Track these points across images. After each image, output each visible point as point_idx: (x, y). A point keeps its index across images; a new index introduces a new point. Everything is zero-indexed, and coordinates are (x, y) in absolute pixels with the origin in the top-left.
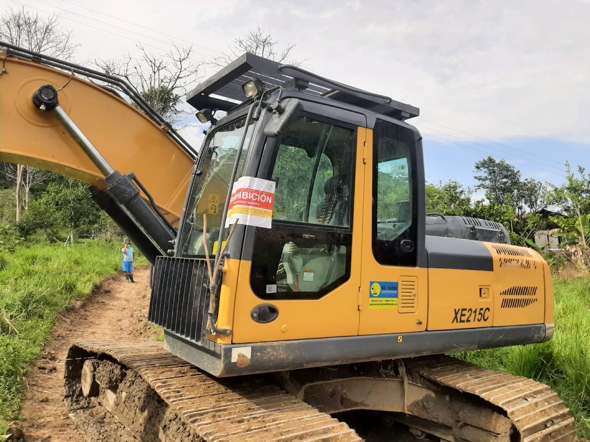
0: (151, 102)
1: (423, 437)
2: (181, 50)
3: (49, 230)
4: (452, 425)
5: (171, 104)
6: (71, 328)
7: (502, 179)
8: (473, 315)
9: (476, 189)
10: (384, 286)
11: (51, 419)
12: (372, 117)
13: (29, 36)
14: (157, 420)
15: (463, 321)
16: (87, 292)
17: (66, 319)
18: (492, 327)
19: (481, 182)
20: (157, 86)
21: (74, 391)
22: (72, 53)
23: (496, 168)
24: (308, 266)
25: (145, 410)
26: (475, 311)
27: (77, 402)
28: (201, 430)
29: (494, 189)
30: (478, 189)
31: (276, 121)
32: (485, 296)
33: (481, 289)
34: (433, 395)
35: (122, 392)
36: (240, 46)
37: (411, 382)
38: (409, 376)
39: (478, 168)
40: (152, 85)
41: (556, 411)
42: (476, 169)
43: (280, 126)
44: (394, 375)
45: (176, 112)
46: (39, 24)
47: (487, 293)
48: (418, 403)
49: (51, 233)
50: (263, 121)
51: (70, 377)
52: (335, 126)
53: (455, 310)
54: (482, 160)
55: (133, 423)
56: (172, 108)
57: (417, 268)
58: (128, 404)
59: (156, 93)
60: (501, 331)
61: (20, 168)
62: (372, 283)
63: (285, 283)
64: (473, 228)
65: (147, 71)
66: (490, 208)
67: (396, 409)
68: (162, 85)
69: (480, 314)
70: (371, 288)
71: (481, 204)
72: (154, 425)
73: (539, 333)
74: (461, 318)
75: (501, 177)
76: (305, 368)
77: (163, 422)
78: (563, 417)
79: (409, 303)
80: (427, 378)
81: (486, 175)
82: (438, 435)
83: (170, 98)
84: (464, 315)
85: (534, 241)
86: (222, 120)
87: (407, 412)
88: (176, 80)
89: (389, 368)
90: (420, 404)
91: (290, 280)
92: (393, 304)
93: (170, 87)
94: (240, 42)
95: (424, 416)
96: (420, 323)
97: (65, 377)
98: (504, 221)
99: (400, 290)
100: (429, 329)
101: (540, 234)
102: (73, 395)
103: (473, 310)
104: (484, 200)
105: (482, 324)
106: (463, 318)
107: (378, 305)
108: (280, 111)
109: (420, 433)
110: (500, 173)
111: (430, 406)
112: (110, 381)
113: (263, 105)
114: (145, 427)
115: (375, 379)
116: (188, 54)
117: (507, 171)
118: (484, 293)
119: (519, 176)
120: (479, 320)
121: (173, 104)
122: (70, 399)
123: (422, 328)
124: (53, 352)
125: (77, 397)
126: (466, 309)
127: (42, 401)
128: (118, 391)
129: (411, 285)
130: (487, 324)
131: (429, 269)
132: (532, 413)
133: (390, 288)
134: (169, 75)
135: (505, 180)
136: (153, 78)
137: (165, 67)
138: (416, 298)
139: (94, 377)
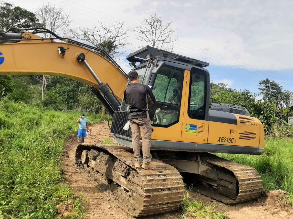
0: (104, 48)
1: (207, 185)
2: (119, 24)
3: (54, 105)
4: (216, 180)
5: (113, 49)
6: (72, 144)
7: (272, 90)
8: (227, 140)
9: (259, 95)
10: (191, 126)
11: (71, 170)
12: (190, 66)
13: (50, 16)
14: (112, 167)
15: (222, 142)
16: (76, 131)
17: (69, 141)
18: (235, 145)
19: (261, 91)
20: (107, 40)
21: (78, 162)
22: (69, 24)
23: (270, 84)
24: (164, 117)
25: (107, 164)
26: (228, 139)
27: (79, 166)
28: (128, 163)
29: (267, 95)
30: (260, 94)
31: (156, 69)
32: (232, 133)
33: (231, 131)
34: (210, 168)
35: (98, 160)
36: (146, 22)
37: (202, 163)
38: (201, 161)
39: (260, 84)
40: (105, 40)
41: (255, 176)
42: (260, 85)
43: (157, 71)
44: (196, 160)
45: (115, 53)
46: (55, 11)
47: (233, 132)
48: (204, 171)
49: (55, 106)
50: (152, 68)
51: (77, 157)
52: (176, 69)
53: (219, 137)
54: (263, 80)
55: (102, 170)
56: (113, 51)
57: (205, 121)
58: (100, 164)
59: (106, 43)
60: (239, 147)
61: (44, 76)
62: (187, 124)
63: (156, 122)
64: (232, 109)
65: (103, 33)
66: (264, 104)
67: (196, 172)
68: (109, 40)
69: (229, 140)
70: (186, 126)
71: (260, 102)
72: (110, 169)
73: (256, 150)
74: (221, 141)
75: (272, 89)
76: (161, 150)
77: (114, 167)
78: (258, 179)
79: (201, 132)
80: (208, 162)
81: (265, 87)
82: (212, 184)
83: (112, 46)
84: (223, 140)
85: (287, 122)
86: (138, 66)
87: (200, 174)
88: (116, 38)
89: (195, 158)
90: (205, 171)
91: (158, 121)
92: (194, 132)
93: (113, 41)
94: (146, 20)
95: (206, 176)
96: (204, 140)
97: (75, 157)
98: (271, 111)
99: (197, 128)
100: (208, 143)
101: (290, 118)
102: (78, 163)
103: (227, 138)
104: (261, 100)
105: (230, 144)
106: (222, 141)
107: (188, 132)
108: (157, 66)
109: (205, 184)
110: (271, 87)
111: (208, 172)
112: (94, 156)
113: (152, 63)
114: (107, 170)
115: (189, 161)
116: (122, 26)
117: (275, 86)
118: (232, 132)
119: (281, 89)
120: (229, 142)
121: (114, 49)
122: (77, 164)
123: (206, 142)
124: (67, 151)
125: (79, 164)
126: (224, 138)
127: (66, 165)
128: (96, 160)
129: (202, 126)
130: (233, 144)
131: (210, 122)
132: (244, 175)
133: (193, 127)
134: (112, 35)
135: (274, 91)
136: (105, 37)
137: (111, 32)
138: (203, 131)
139: (87, 156)
